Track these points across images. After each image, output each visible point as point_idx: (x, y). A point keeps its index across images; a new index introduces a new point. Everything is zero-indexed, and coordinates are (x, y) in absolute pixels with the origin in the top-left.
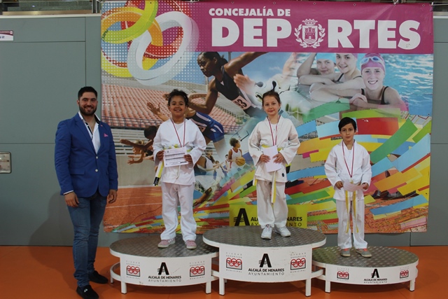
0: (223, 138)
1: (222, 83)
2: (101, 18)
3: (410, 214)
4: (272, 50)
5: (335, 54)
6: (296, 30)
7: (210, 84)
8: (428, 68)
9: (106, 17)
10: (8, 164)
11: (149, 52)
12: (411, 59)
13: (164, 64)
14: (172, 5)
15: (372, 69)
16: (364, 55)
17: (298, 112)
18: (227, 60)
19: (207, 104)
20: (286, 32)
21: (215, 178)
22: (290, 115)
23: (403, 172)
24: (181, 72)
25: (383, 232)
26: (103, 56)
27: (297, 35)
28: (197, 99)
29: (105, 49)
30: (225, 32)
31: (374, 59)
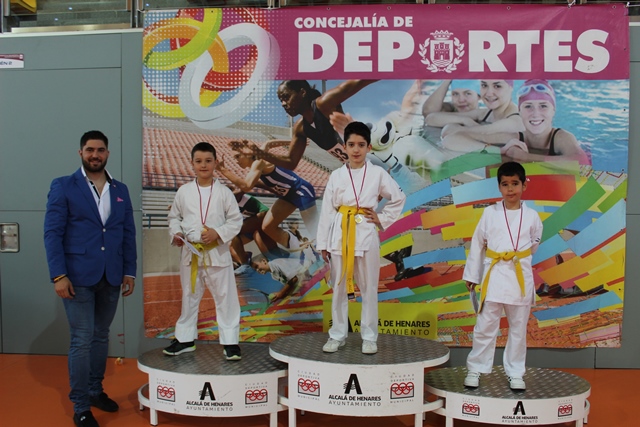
0: (315, 204)
1: (313, 125)
2: (144, 34)
3: (595, 319)
4: (386, 76)
5: (479, 81)
6: (421, 46)
7: (295, 128)
8: (621, 101)
9: (149, 33)
10: (16, 239)
11: (209, 81)
12: (596, 88)
13: (230, 98)
14: (242, 15)
15: (536, 103)
16: (522, 82)
17: (423, 166)
18: (321, 91)
19: (292, 155)
20: (407, 50)
21: (302, 263)
22: (413, 171)
23: (583, 257)
24: (254, 110)
25: (552, 346)
26: (145, 87)
27: (422, 54)
28: (277, 148)
29: (147, 78)
30: (318, 52)
31: (539, 88)
